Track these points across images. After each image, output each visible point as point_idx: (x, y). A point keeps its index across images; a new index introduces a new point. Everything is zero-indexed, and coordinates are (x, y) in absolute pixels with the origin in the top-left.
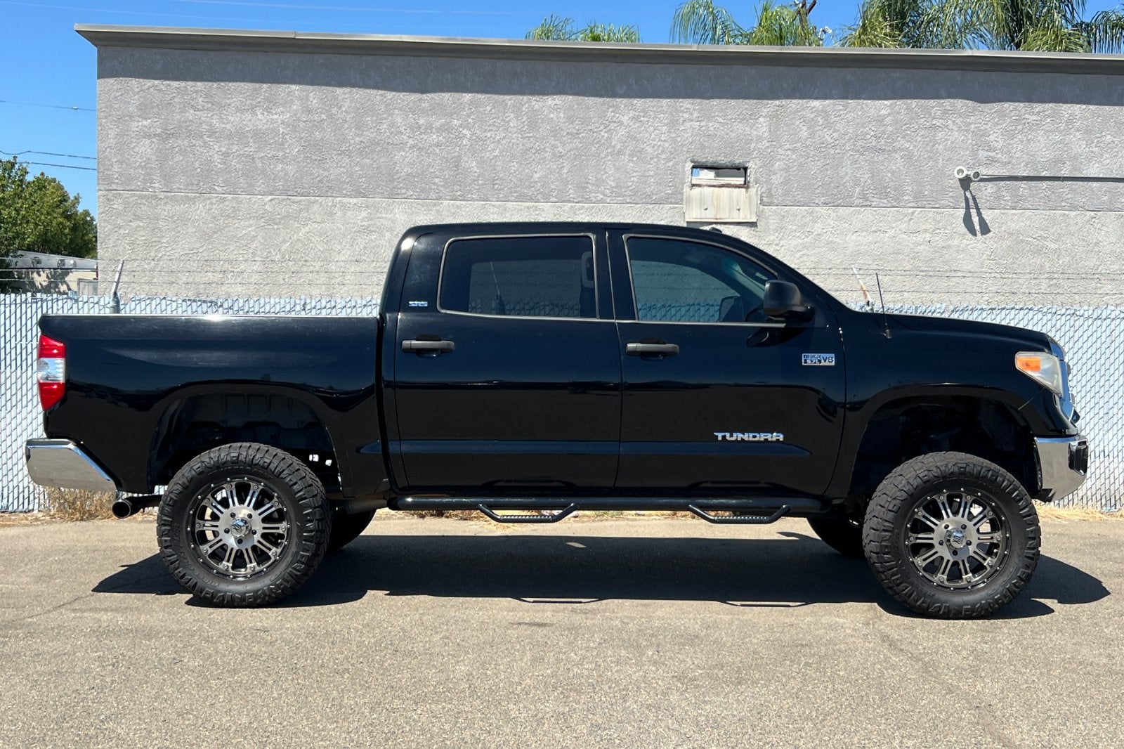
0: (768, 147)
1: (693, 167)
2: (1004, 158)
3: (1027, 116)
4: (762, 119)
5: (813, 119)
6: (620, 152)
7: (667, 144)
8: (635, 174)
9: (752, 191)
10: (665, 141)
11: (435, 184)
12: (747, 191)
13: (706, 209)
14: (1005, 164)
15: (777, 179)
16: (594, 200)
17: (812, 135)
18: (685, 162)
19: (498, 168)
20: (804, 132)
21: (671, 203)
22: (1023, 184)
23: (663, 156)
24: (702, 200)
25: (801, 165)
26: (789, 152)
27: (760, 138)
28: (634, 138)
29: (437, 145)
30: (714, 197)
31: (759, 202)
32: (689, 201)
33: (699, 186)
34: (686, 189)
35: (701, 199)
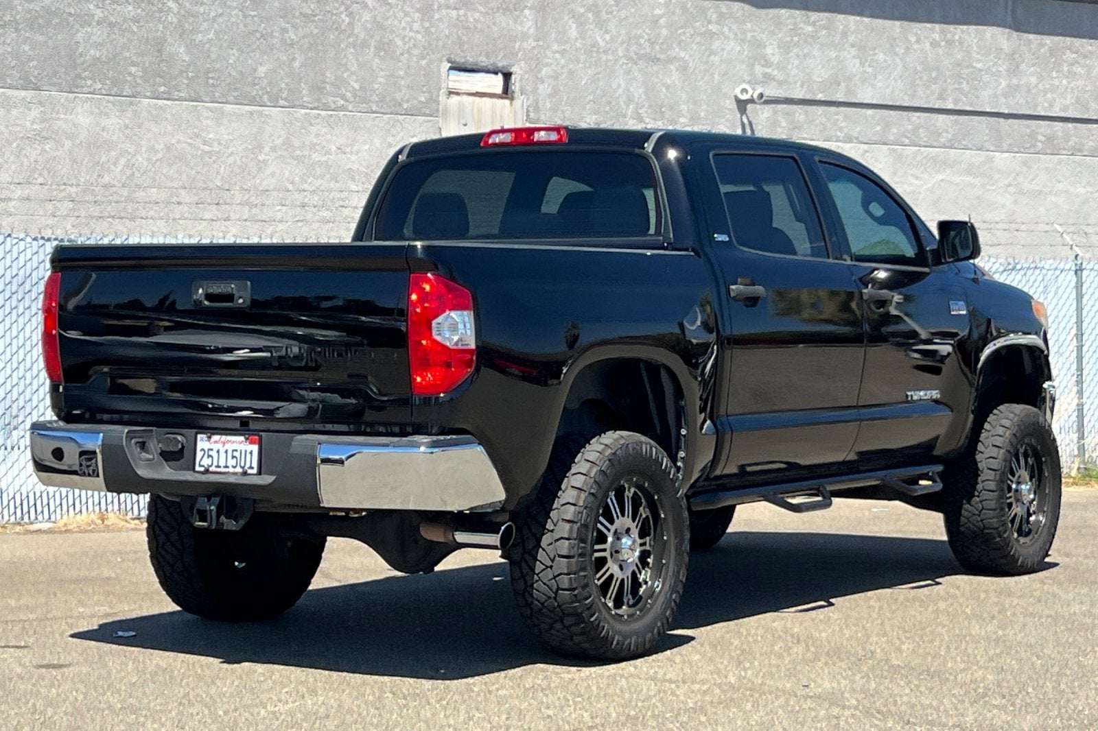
0: (534, 48)
1: (451, 68)
2: (780, 76)
3: (802, 25)
4: (527, 12)
5: (583, 15)
6: (364, 45)
7: (419, 37)
8: (382, 73)
9: (517, 103)
10: (418, 32)
11: (130, 74)
12: (511, 103)
13: (465, 125)
14: (780, 83)
15: (543, 89)
16: (333, 106)
17: (582, 35)
18: (441, 61)
19: (214, 56)
20: (573, 32)
21: (425, 115)
22: (798, 109)
23: (415, 52)
24: (461, 109)
25: (571, 73)
26: (557, 56)
27: (525, 37)
28: (381, 26)
29: (136, 20)
30: (475, 109)
31: (525, 118)
32: (446, 113)
33: (458, 94)
34: (442, 97)
35: (459, 112)
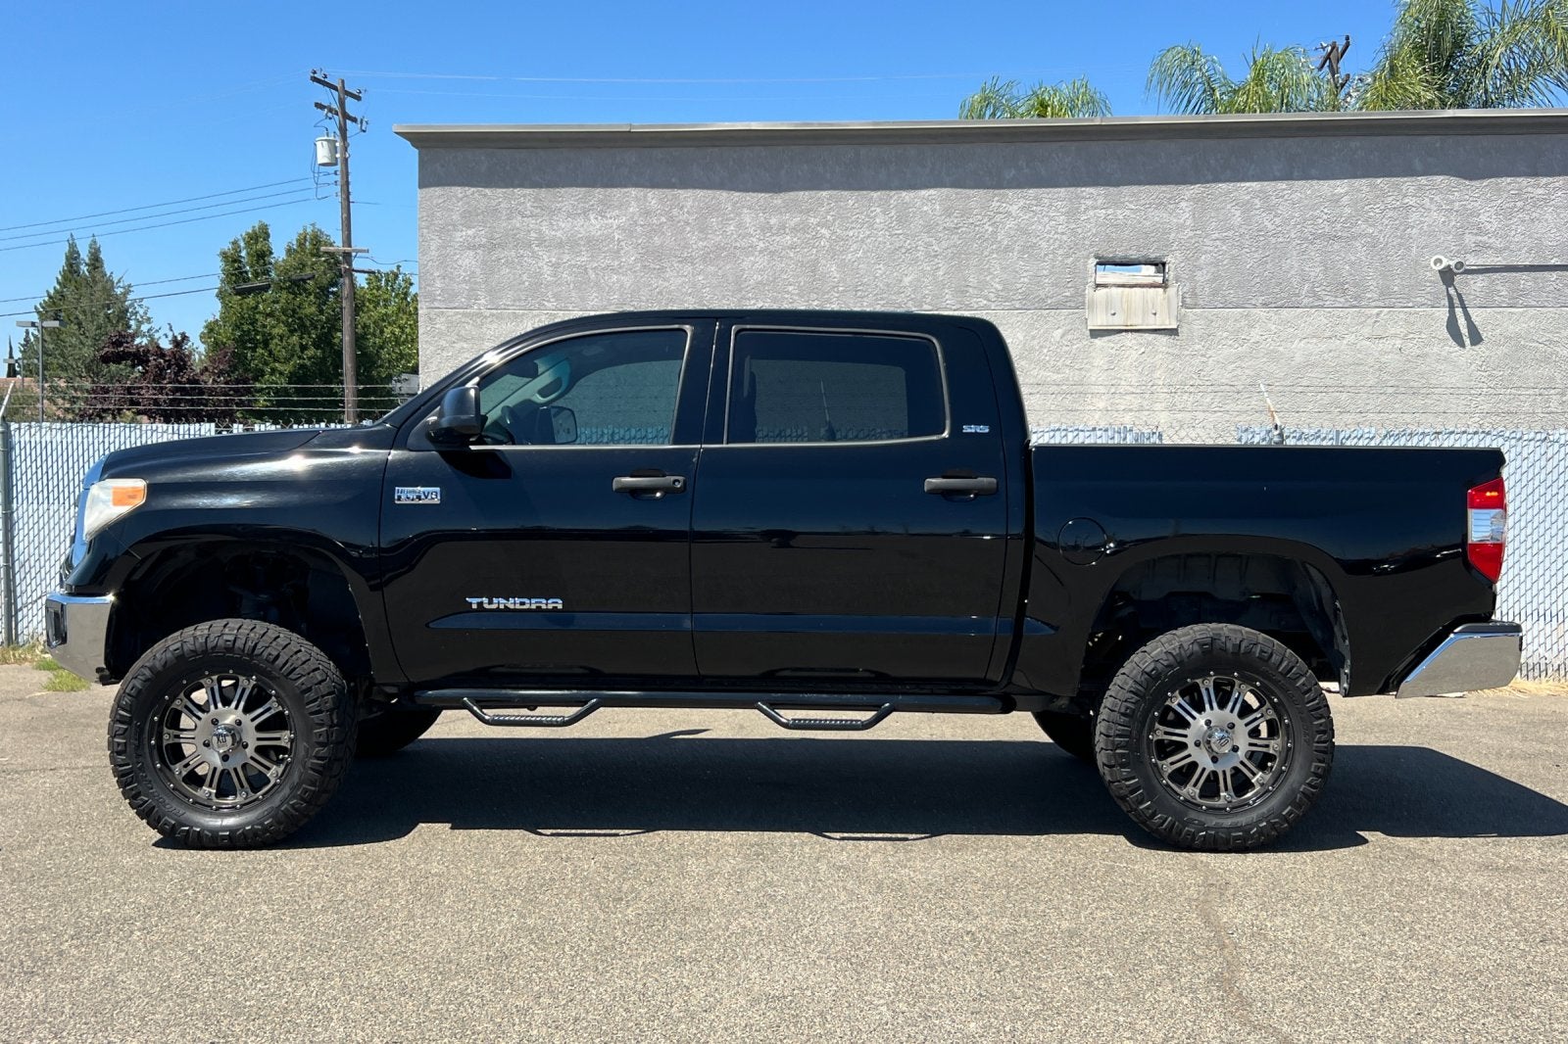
0: (1190, 238)
1: (1098, 264)
2: (1498, 243)
3: (1529, 189)
4: (1183, 204)
5: (1248, 201)
6: (1008, 249)
7: (1065, 238)
8: (1025, 274)
9: (1172, 291)
10: (1063, 233)
11: (788, 292)
12: (1165, 292)
13: (1114, 314)
14: (1499, 251)
15: (1201, 277)
16: (976, 306)
17: (1247, 221)
18: (1088, 258)
19: (862, 272)
20: (1237, 217)
21: (1071, 308)
22: (1525, 275)
23: (1060, 252)
24: (1108, 303)
25: (1233, 258)
26: (1218, 243)
27: (1181, 227)
28: (1024, 232)
29: (792, 247)
30: (1124, 300)
31: (1180, 304)
32: (1092, 306)
33: (1105, 286)
34: (1089, 291)
35: (1107, 302)
